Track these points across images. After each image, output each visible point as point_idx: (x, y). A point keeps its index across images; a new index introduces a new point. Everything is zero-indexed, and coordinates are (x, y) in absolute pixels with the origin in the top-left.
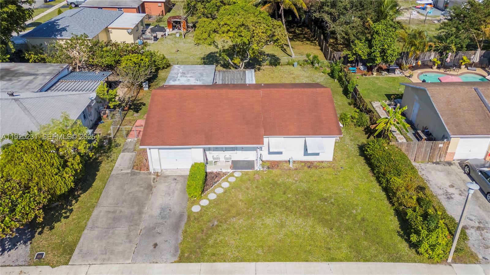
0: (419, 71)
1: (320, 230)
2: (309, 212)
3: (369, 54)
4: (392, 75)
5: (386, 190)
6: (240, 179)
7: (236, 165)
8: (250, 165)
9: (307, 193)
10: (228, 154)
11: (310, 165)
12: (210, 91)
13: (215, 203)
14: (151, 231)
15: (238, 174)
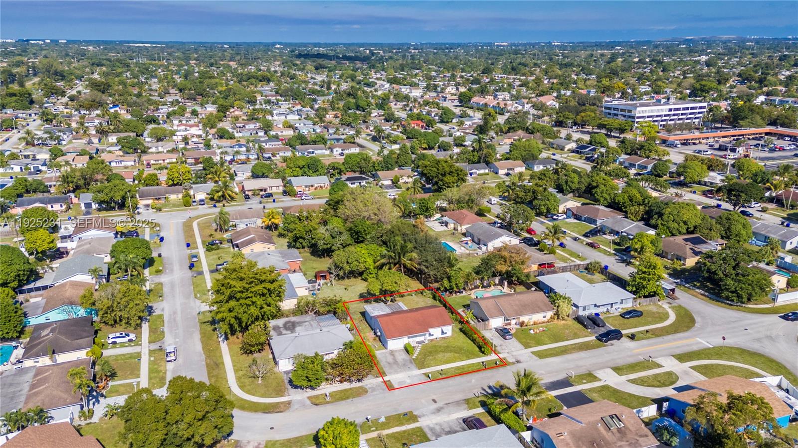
0: (473, 291)
1: (456, 355)
2: (451, 351)
3: (450, 286)
4: (462, 295)
5: (472, 341)
6: (422, 347)
7: (418, 343)
8: (423, 342)
9: (447, 347)
10: (414, 339)
11: (444, 338)
12: (388, 318)
13: (419, 354)
14: (404, 365)
15: (420, 345)
